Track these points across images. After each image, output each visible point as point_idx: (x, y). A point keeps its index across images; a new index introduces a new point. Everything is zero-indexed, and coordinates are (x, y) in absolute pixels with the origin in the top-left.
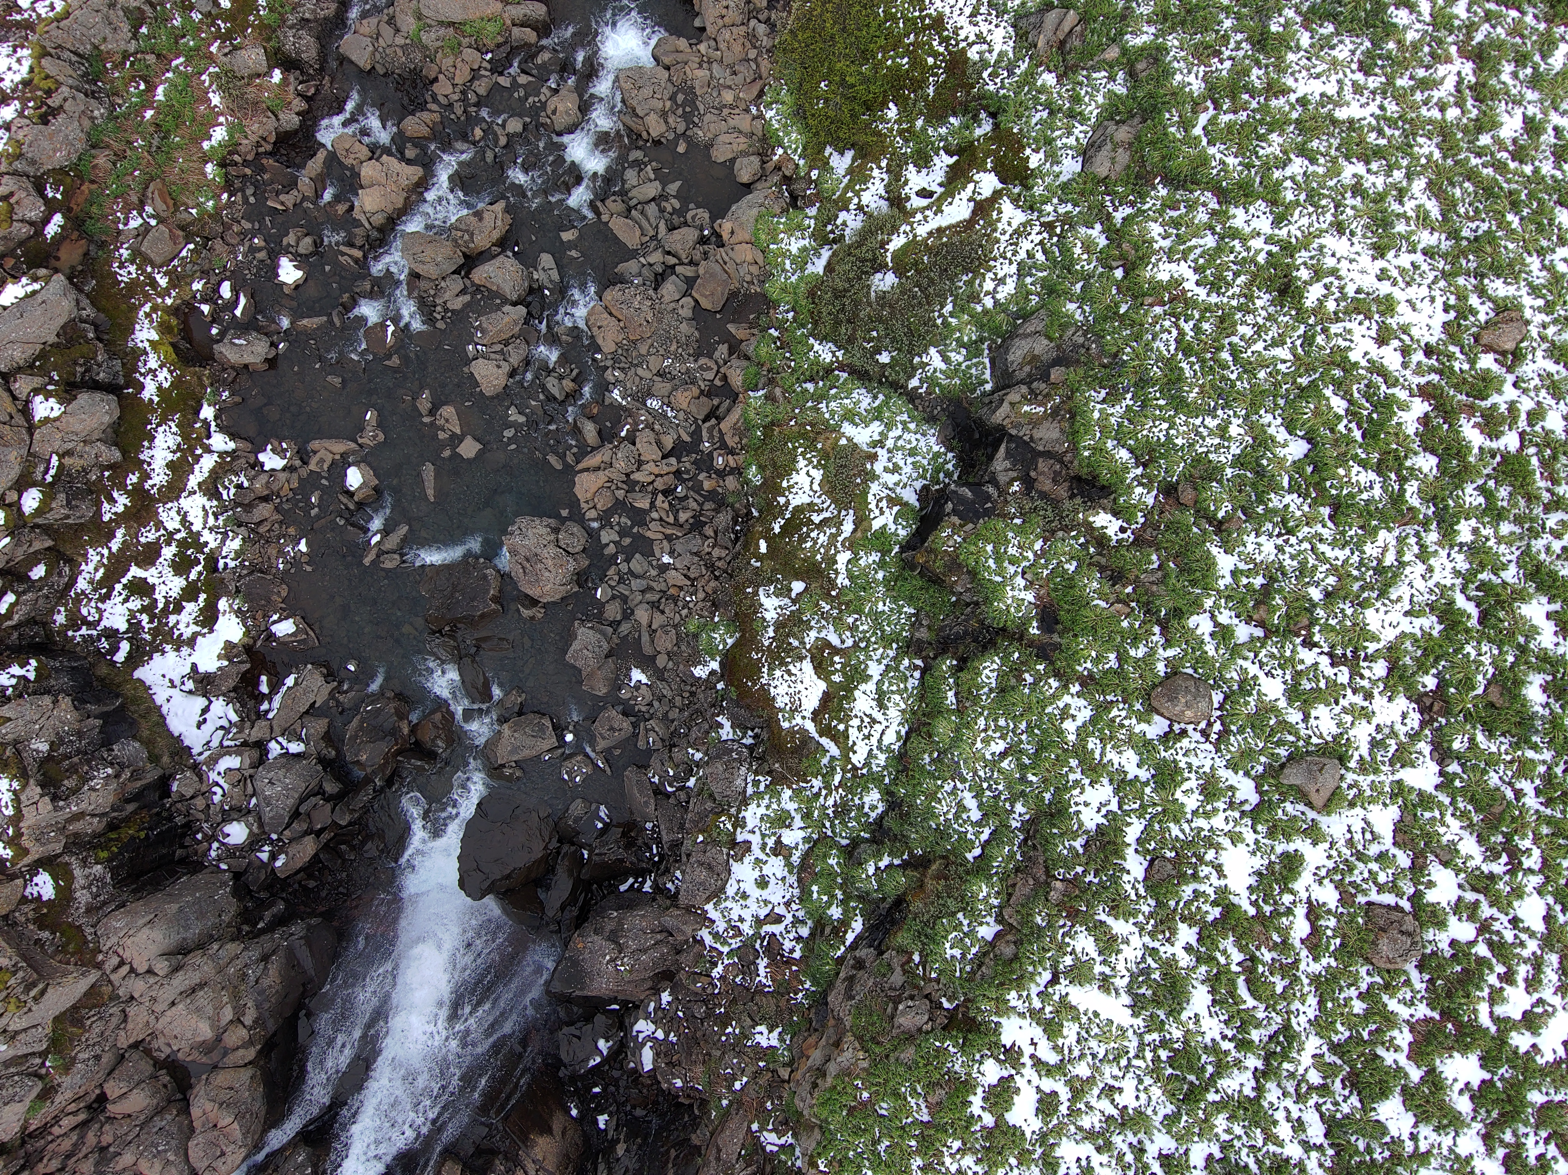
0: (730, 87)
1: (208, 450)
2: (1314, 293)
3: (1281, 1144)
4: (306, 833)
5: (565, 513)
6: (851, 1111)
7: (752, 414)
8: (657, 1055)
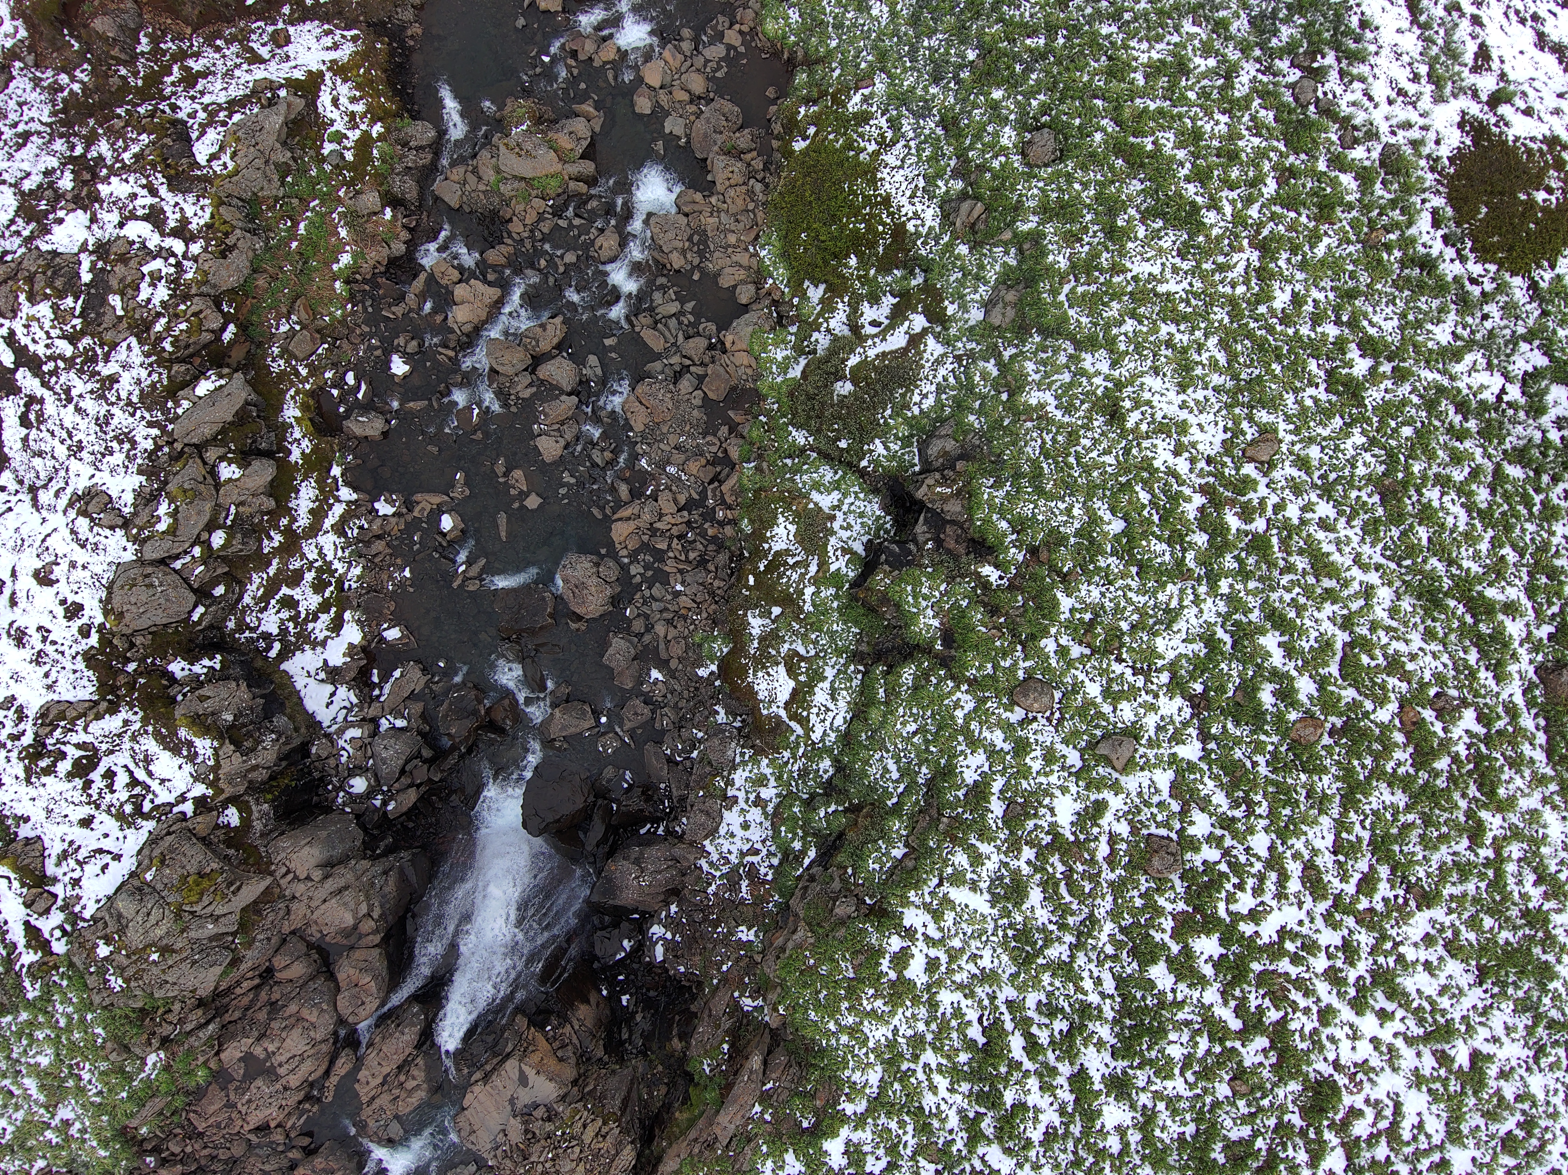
0: (733, 231)
1: (338, 500)
2: (1133, 418)
3: (1086, 993)
4: (410, 786)
5: (603, 551)
6: (802, 972)
7: (745, 481)
8: (666, 950)
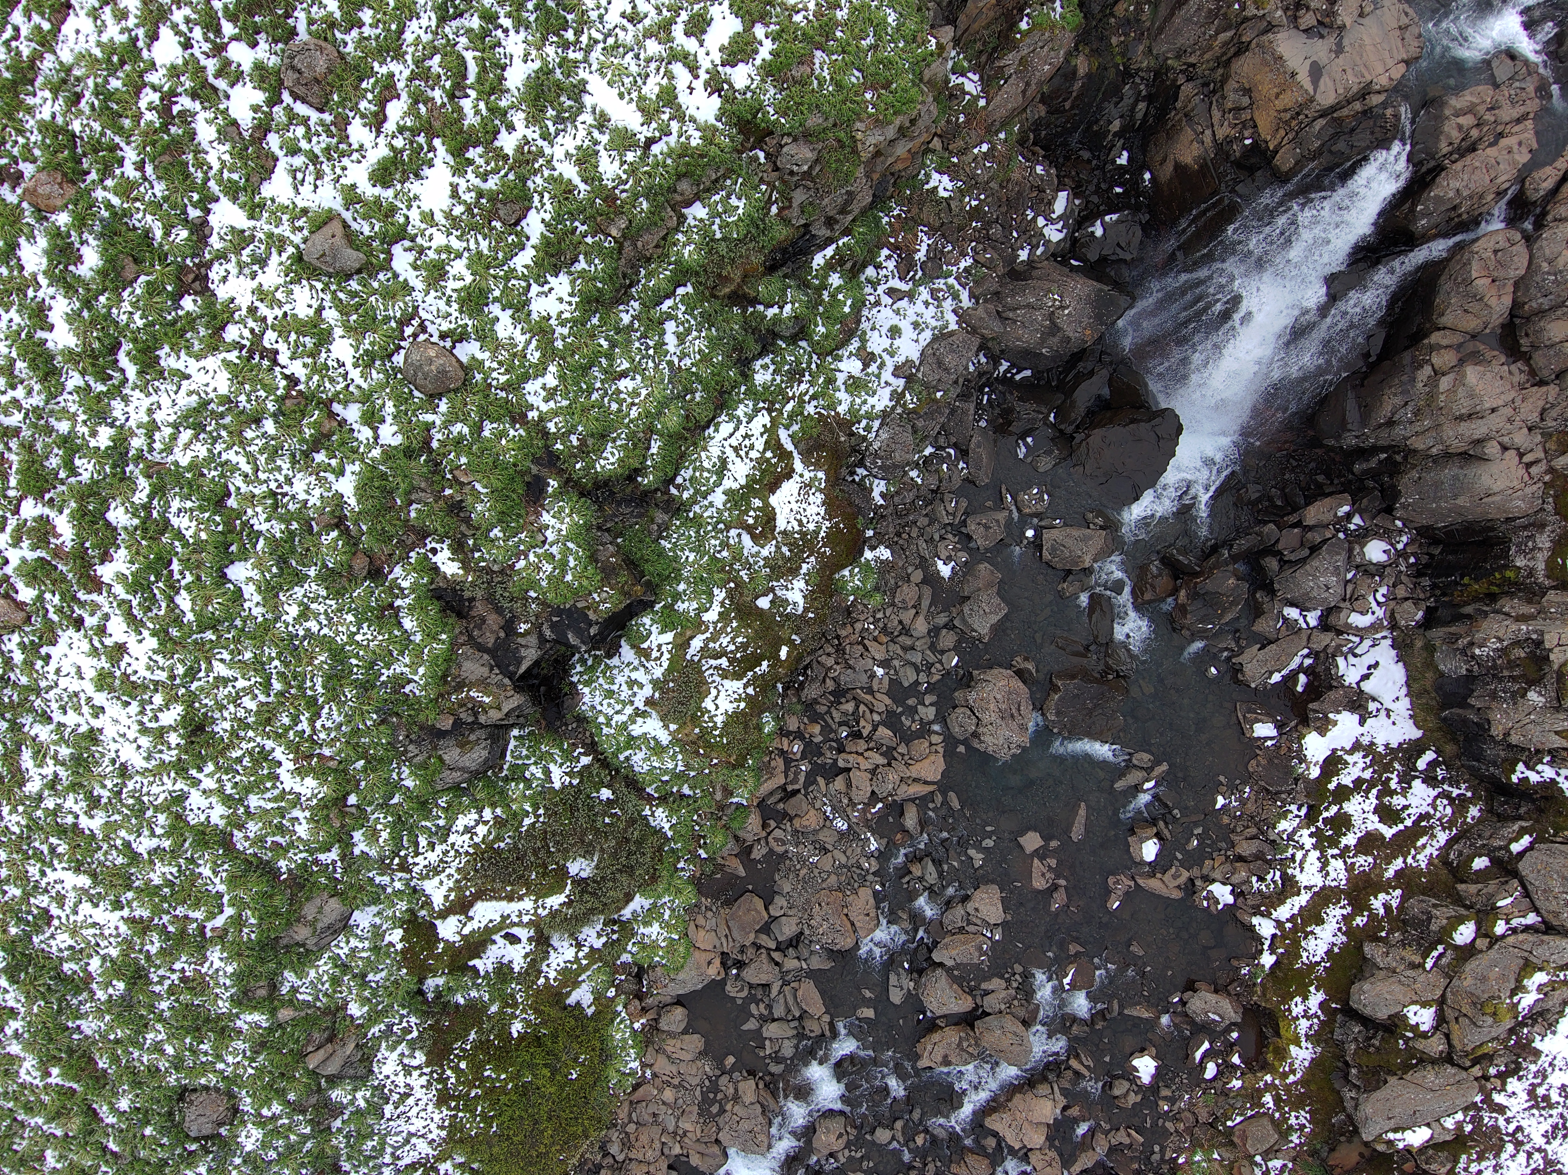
0: (664, 1103)
1: (1279, 924)
4: (1310, 528)
6: (887, 85)
7: (751, 782)
8: (1050, 203)
